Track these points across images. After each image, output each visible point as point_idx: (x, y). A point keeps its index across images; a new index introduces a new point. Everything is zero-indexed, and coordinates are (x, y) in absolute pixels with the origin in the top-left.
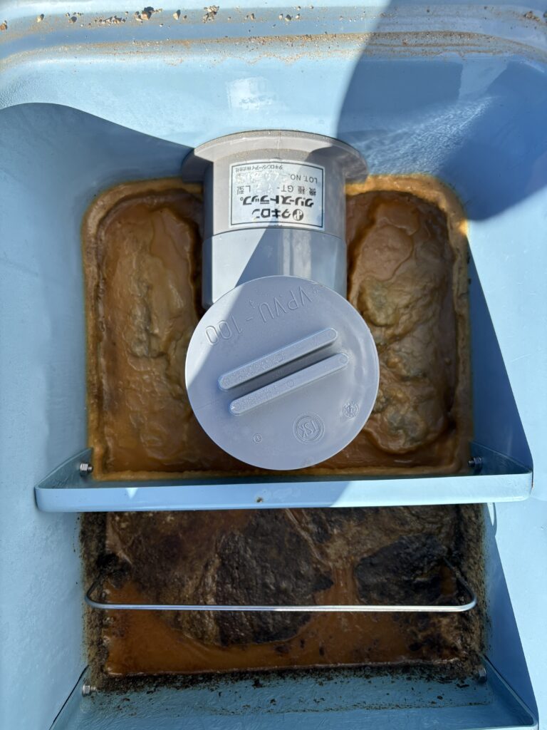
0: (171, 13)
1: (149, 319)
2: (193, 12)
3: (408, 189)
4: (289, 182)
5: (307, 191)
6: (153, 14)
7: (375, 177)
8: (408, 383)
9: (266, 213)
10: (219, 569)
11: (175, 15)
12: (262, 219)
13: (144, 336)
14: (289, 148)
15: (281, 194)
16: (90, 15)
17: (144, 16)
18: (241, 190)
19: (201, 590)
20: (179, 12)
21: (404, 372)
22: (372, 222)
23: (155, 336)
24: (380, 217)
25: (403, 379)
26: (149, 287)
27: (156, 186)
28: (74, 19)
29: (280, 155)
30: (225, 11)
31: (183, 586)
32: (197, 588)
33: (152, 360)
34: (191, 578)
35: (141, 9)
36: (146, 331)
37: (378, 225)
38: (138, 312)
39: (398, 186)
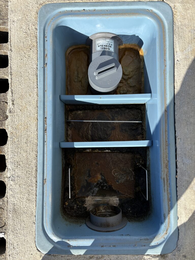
0: (88, 10)
1: (78, 74)
2: (91, 10)
3: (132, 47)
4: (107, 43)
5: (111, 45)
6: (85, 10)
7: (125, 44)
8: (132, 88)
9: (103, 48)
10: (91, 125)
11: (88, 11)
12: (102, 49)
13: (77, 78)
14: (107, 36)
15: (105, 45)
16: (74, 10)
17: (83, 11)
18: (98, 44)
19: (88, 129)
20: (89, 10)
21: (131, 85)
22: (125, 54)
23: (79, 77)
24: (126, 53)
25: (131, 87)
26: (78, 67)
27: (80, 46)
28: (72, 11)
29: (106, 38)
30: (96, 10)
31: (84, 128)
32: (87, 129)
33: (78, 82)
34: (86, 127)
35: (83, 9)
36: (77, 76)
37: (126, 55)
38: (76, 73)
39: (129, 46)
